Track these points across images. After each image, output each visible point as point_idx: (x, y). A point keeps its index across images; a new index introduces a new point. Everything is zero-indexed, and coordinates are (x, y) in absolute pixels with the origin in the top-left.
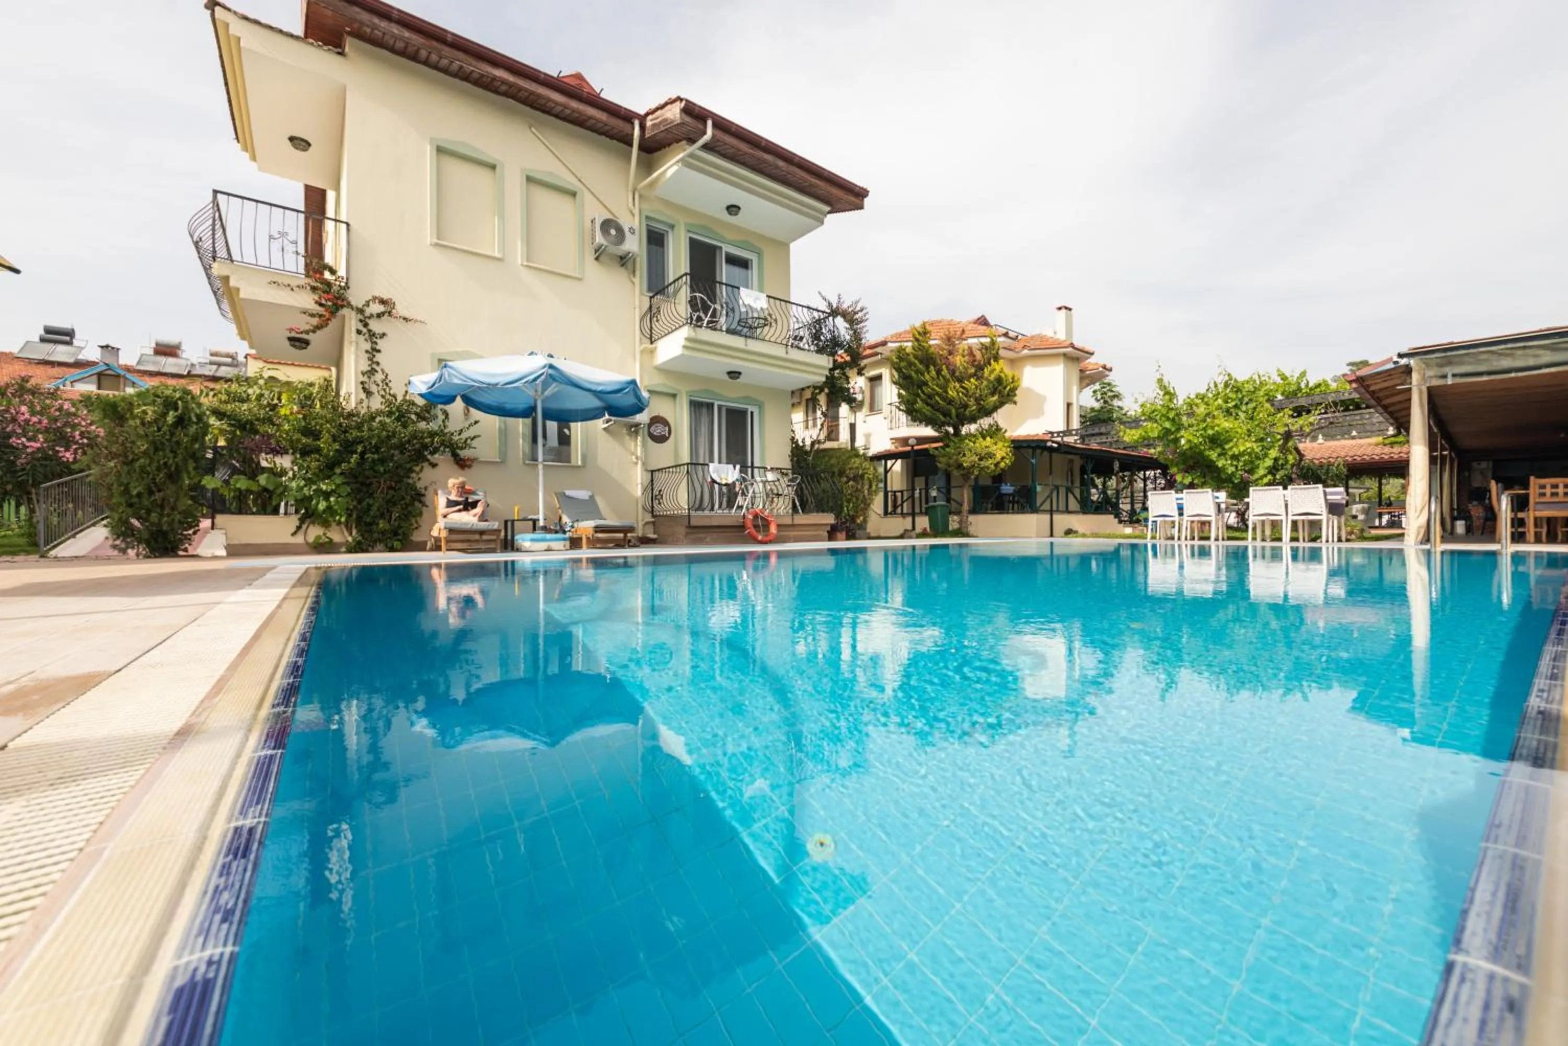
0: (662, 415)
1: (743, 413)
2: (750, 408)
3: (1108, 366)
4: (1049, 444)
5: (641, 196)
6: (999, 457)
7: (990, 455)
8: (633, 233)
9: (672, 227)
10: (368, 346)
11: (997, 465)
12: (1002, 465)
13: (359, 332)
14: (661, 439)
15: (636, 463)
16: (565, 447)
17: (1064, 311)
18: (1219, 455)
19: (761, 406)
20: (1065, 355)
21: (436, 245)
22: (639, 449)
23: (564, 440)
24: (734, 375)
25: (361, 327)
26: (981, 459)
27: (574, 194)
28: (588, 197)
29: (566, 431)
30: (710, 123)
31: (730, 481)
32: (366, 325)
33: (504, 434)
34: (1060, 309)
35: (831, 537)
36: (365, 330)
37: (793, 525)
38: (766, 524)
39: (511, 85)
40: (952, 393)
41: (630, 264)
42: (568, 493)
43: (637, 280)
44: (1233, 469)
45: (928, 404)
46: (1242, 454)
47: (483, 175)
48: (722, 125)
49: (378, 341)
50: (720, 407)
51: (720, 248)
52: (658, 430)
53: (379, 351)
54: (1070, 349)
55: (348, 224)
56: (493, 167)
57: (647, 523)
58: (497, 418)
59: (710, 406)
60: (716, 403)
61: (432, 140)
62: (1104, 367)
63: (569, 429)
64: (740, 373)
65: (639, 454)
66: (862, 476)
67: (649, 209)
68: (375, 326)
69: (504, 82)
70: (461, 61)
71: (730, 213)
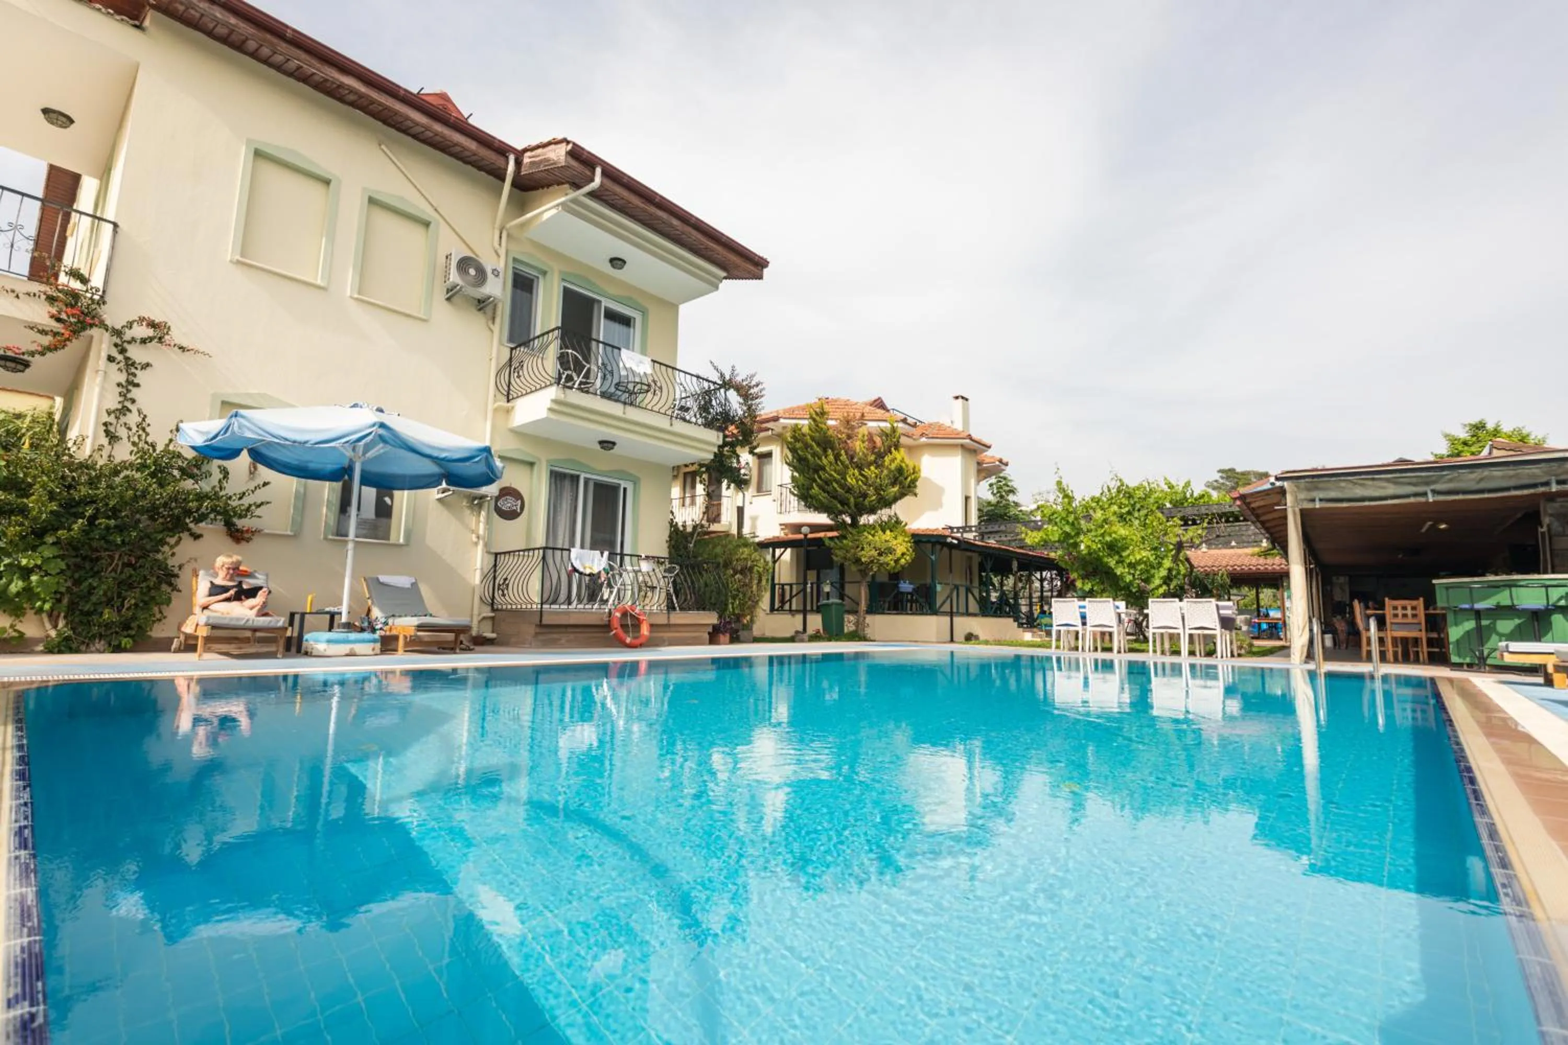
0: (514, 486)
1: (614, 489)
2: (623, 484)
3: (1005, 460)
4: (949, 540)
5: (509, 236)
6: (899, 553)
7: (890, 551)
8: (497, 276)
9: (544, 273)
10: (122, 378)
11: (897, 561)
12: (903, 561)
13: (111, 359)
14: (511, 515)
15: (476, 544)
16: (384, 520)
17: (960, 400)
18: (1117, 562)
19: (636, 482)
20: (962, 446)
21: (238, 262)
22: (482, 526)
23: (384, 511)
24: (607, 445)
25: (115, 353)
26: (880, 554)
27: (427, 224)
28: (444, 230)
29: (387, 500)
30: (598, 171)
31: (595, 571)
32: (123, 351)
33: (302, 500)
34: (957, 398)
35: (713, 639)
36: (120, 357)
37: (668, 625)
38: (637, 624)
39: (361, 96)
40: (851, 481)
41: (489, 310)
42: (383, 578)
43: (496, 328)
44: (1131, 577)
45: (824, 491)
46: (1139, 562)
47: (316, 189)
48: (611, 174)
49: (137, 372)
50: (587, 481)
51: (599, 302)
52: (508, 504)
53: (137, 385)
54: (968, 441)
55: (115, 225)
56: (327, 182)
57: (484, 618)
58: (295, 479)
59: (575, 479)
60: (583, 476)
61: (249, 142)
62: (1001, 461)
63: (392, 498)
64: (614, 444)
65: (481, 532)
66: (751, 569)
67: (518, 251)
68: (136, 353)
69: (352, 91)
70: (299, 60)
71: (613, 266)
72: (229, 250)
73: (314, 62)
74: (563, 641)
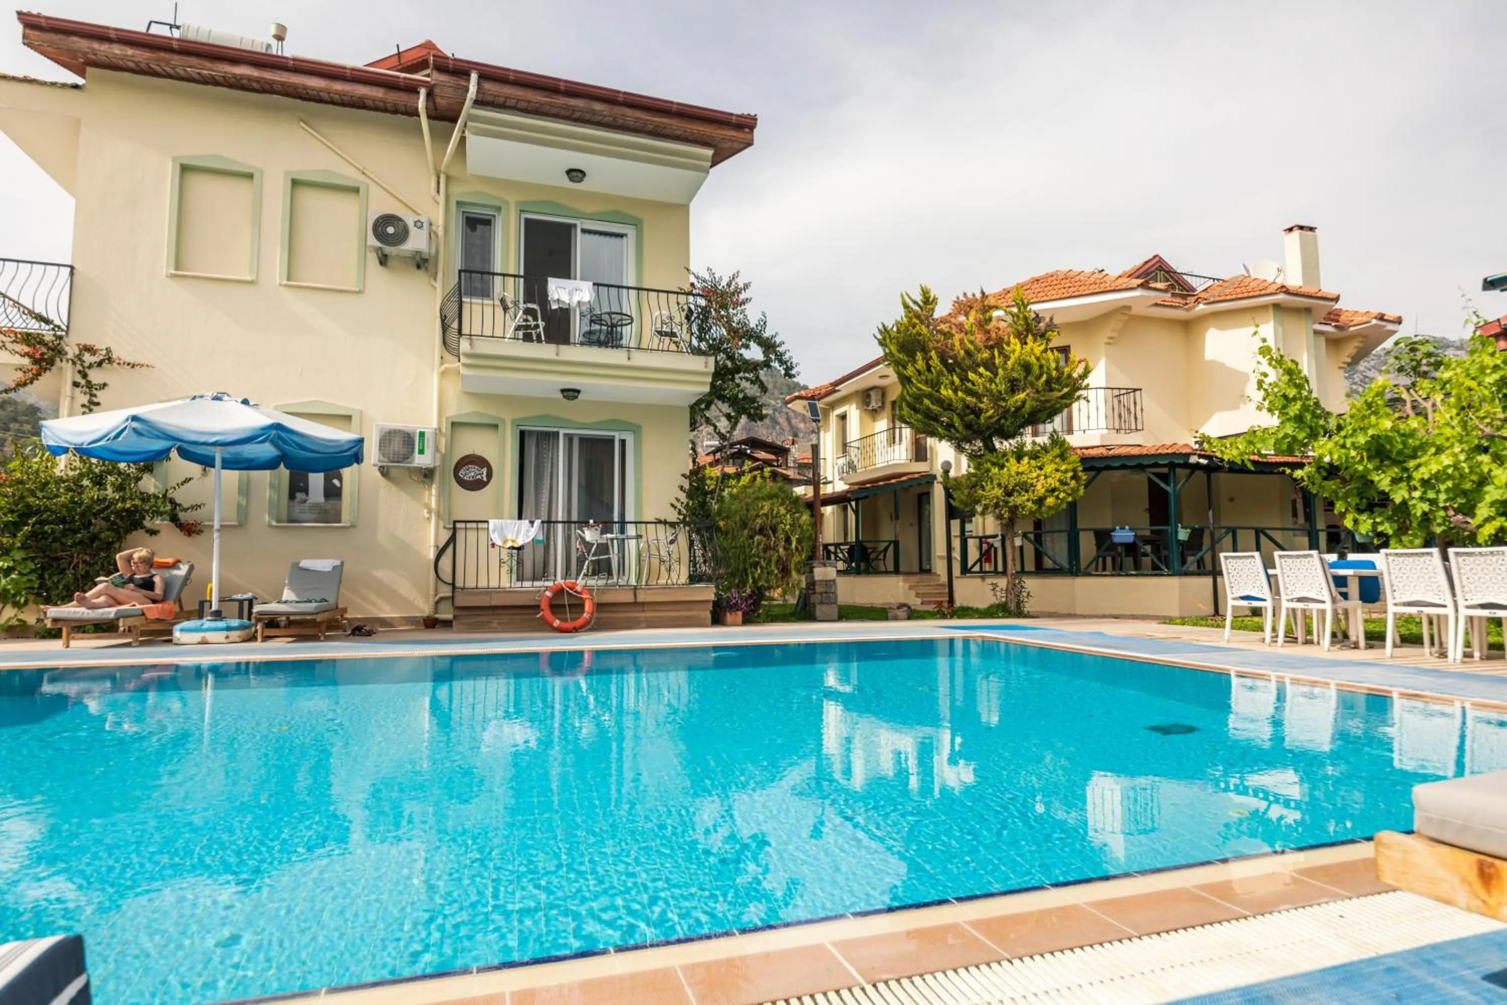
0: (478, 453)
1: (609, 442)
2: (617, 436)
4: (1193, 459)
5: (448, 178)
6: (1040, 490)
7: (1025, 487)
8: (421, 227)
9: (499, 209)
10: (85, 399)
11: (1040, 501)
12: (1050, 501)
13: (76, 384)
14: (476, 485)
15: (429, 519)
16: (332, 502)
17: (1296, 233)
18: (1395, 481)
19: (636, 429)
20: (1277, 306)
21: (173, 276)
22: (433, 499)
23: (333, 493)
24: (571, 393)
25: (79, 379)
26: (1009, 494)
27: (356, 190)
28: (373, 188)
29: (336, 482)
30: (474, 77)
31: (519, 543)
32: (85, 376)
33: (245, 490)
34: (1290, 230)
35: (717, 619)
36: (83, 382)
37: (635, 604)
38: (578, 606)
39: (258, 80)
41: (430, 266)
42: (305, 563)
43: (439, 285)
44: (1426, 507)
46: (1439, 477)
47: (241, 188)
48: (489, 74)
49: (98, 393)
50: (570, 438)
51: (575, 226)
52: (471, 473)
53: (98, 404)
54: (1281, 297)
55: (72, 268)
56: (250, 176)
57: (441, 599)
59: (548, 438)
60: (562, 432)
61: (174, 159)
62: (1381, 317)
63: (340, 480)
64: (578, 391)
65: (433, 505)
66: (774, 530)
67: (459, 192)
68: (95, 376)
69: (250, 79)
70: (195, 66)
71: (572, 180)
72: (164, 264)
73: (208, 64)
74: (495, 625)
